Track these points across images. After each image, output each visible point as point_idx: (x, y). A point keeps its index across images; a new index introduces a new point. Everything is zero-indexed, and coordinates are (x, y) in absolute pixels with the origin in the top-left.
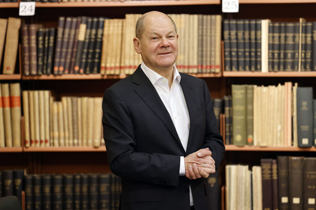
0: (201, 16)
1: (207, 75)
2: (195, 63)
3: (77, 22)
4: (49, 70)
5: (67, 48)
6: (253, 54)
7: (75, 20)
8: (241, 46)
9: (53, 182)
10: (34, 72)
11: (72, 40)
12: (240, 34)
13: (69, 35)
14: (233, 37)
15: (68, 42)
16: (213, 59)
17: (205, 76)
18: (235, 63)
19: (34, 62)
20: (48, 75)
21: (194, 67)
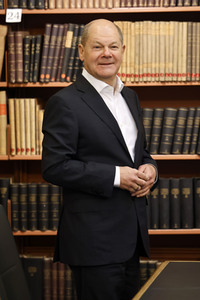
0: (190, 23)
1: (196, 84)
2: (184, 71)
3: (64, 29)
4: (35, 78)
5: (54, 55)
7: (62, 27)
9: (39, 191)
10: (20, 80)
11: (58, 48)
13: (56, 42)
15: (55, 49)
17: (194, 84)
19: (20, 69)
20: (34, 83)
21: (183, 75)
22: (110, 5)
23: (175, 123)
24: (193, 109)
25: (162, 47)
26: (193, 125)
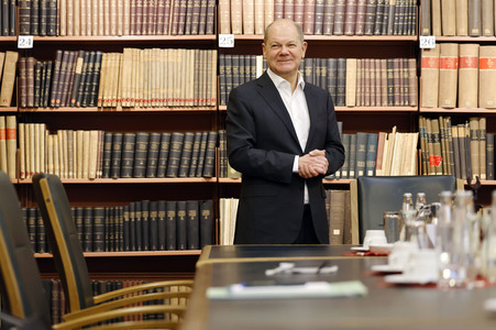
0: (197, 51)
2: (192, 97)
3: (75, 55)
4: (46, 103)
5: (64, 81)
7: (72, 53)
8: (236, 80)
10: (31, 104)
11: (69, 74)
13: (67, 68)
15: (65, 75)
16: (209, 93)
17: (200, 109)
19: (31, 94)
20: (45, 107)
21: (190, 100)
22: (120, 33)
23: (182, 147)
24: (199, 134)
25: (171, 73)
26: (200, 149)
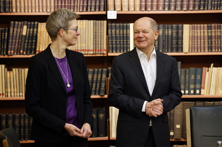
0: (95, 21)
1: (99, 55)
2: (92, 48)
3: (21, 24)
4: (5, 53)
6: (125, 43)
8: (118, 38)
9: (7, 118)
11: (18, 35)
12: (118, 31)
13: (17, 32)
14: (114, 33)
15: (16, 36)
16: (102, 46)
17: (97, 55)
18: (115, 48)
20: (4, 55)
21: (91, 50)
22: (49, 11)
24: (96, 70)
26: (97, 78)
